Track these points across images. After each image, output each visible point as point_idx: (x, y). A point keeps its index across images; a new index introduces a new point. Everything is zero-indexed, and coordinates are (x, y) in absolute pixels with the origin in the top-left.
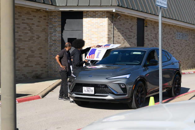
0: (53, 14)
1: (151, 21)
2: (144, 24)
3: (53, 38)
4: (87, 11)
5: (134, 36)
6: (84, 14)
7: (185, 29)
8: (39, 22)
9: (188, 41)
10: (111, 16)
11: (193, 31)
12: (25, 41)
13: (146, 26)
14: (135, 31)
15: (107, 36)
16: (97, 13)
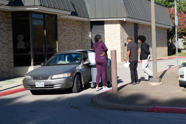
0: (85, 23)
1: (141, 24)
2: (137, 27)
3: (86, 38)
4: (107, 21)
5: (133, 35)
6: (105, 22)
7: (159, 28)
8: (78, 28)
9: (162, 37)
10: (121, 23)
11: (164, 29)
12: (73, 41)
13: (139, 28)
14: (133, 32)
15: (120, 36)
16: (113, 22)
